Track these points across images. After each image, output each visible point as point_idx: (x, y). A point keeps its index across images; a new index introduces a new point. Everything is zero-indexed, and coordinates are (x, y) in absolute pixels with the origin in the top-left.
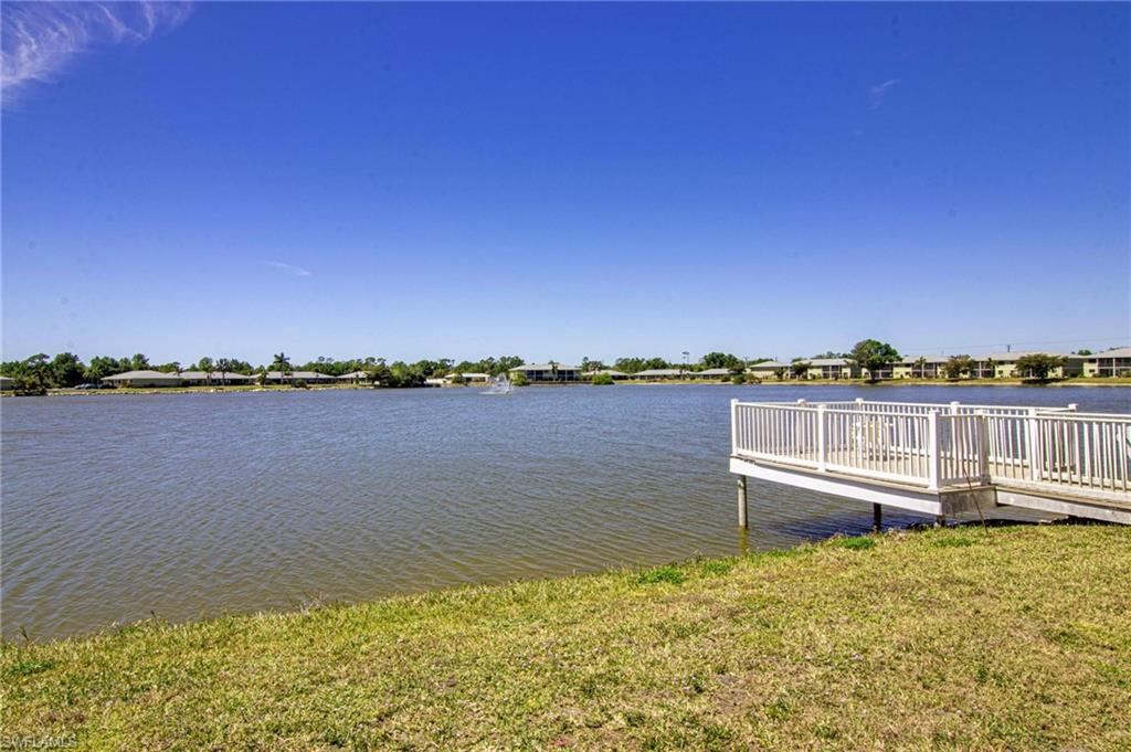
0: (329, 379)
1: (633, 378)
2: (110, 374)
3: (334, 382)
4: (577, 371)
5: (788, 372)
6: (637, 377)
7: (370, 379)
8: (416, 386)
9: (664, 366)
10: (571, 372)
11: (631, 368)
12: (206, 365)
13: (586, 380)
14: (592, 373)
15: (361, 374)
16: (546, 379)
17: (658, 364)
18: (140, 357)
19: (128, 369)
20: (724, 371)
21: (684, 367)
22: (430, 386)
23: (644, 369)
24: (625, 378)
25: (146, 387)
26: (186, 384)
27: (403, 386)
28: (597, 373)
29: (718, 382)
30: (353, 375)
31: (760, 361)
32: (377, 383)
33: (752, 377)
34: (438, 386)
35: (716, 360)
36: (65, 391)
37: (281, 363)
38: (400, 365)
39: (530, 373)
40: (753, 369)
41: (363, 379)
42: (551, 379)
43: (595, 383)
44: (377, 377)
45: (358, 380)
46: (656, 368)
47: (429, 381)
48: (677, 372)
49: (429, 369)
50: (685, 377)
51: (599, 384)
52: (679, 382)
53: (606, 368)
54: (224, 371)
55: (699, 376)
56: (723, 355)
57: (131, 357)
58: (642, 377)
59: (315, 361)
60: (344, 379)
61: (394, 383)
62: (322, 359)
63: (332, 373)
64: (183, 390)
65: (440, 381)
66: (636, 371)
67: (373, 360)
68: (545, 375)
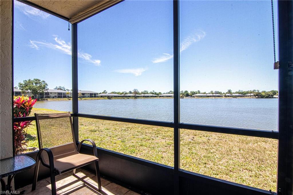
0: (242, 96)
2: (193, 94)
3: (244, 96)
7: (254, 95)
8: (270, 98)
12: (212, 92)
15: (252, 94)
18: (199, 91)
19: (197, 93)
22: (275, 98)
25: (200, 97)
26: (208, 97)
27: (266, 98)
30: (249, 95)
32: (257, 97)
36: (186, 98)
37: (230, 92)
38: (264, 92)
41: (252, 96)
44: (257, 95)
45: (251, 96)
54: (216, 94)
57: (197, 91)
59: (238, 91)
60: (247, 96)
61: (262, 97)
62: (240, 90)
63: (243, 94)
64: (208, 98)
67: (255, 90)
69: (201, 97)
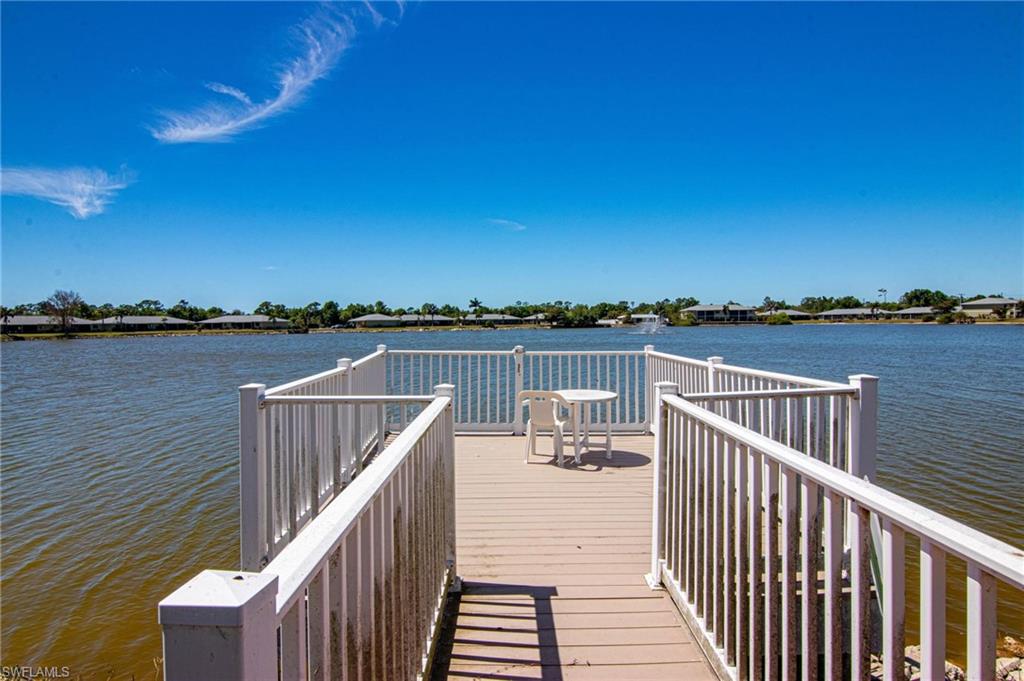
0: (517, 321)
1: (816, 318)
2: (354, 317)
3: (521, 322)
4: (751, 311)
5: (1014, 310)
6: (820, 316)
7: (546, 319)
8: (588, 326)
9: (858, 305)
10: (744, 312)
11: (815, 308)
13: (761, 320)
14: (768, 313)
15: (541, 316)
16: (717, 320)
17: (849, 303)
18: (380, 304)
19: (372, 312)
20: (927, 310)
21: (876, 305)
22: (601, 326)
23: (832, 308)
24: (807, 318)
25: (375, 327)
26: (405, 324)
27: (577, 326)
28: (773, 312)
29: (919, 322)
30: (533, 317)
31: (979, 297)
32: (555, 323)
33: (962, 316)
34: (609, 326)
35: (918, 297)
39: (701, 313)
40: (965, 307)
41: (542, 320)
42: (722, 319)
43: (770, 324)
44: (553, 319)
45: (537, 321)
46: (846, 306)
47: (600, 322)
48: (868, 311)
49: (605, 311)
50: (877, 317)
51: (774, 324)
52: (869, 322)
53: (788, 308)
54: (433, 314)
55: (896, 315)
56: (927, 292)
57: (374, 304)
58: (827, 317)
59: (513, 304)
60: (529, 321)
61: (568, 324)
62: (519, 303)
63: (519, 315)
64: (400, 330)
65: (613, 322)
66: (822, 311)
67: (561, 303)
68: (716, 316)
69: (380, 326)
